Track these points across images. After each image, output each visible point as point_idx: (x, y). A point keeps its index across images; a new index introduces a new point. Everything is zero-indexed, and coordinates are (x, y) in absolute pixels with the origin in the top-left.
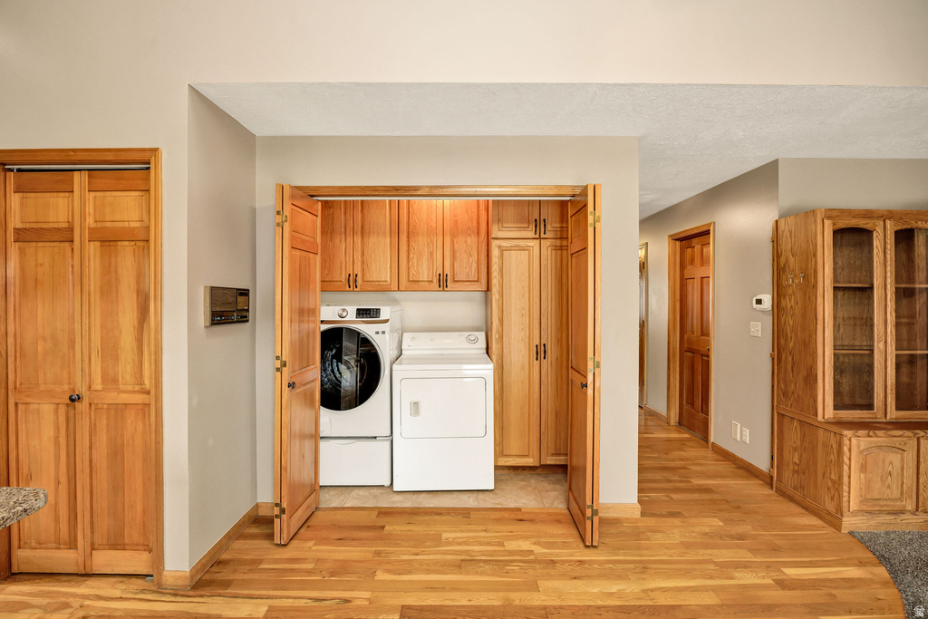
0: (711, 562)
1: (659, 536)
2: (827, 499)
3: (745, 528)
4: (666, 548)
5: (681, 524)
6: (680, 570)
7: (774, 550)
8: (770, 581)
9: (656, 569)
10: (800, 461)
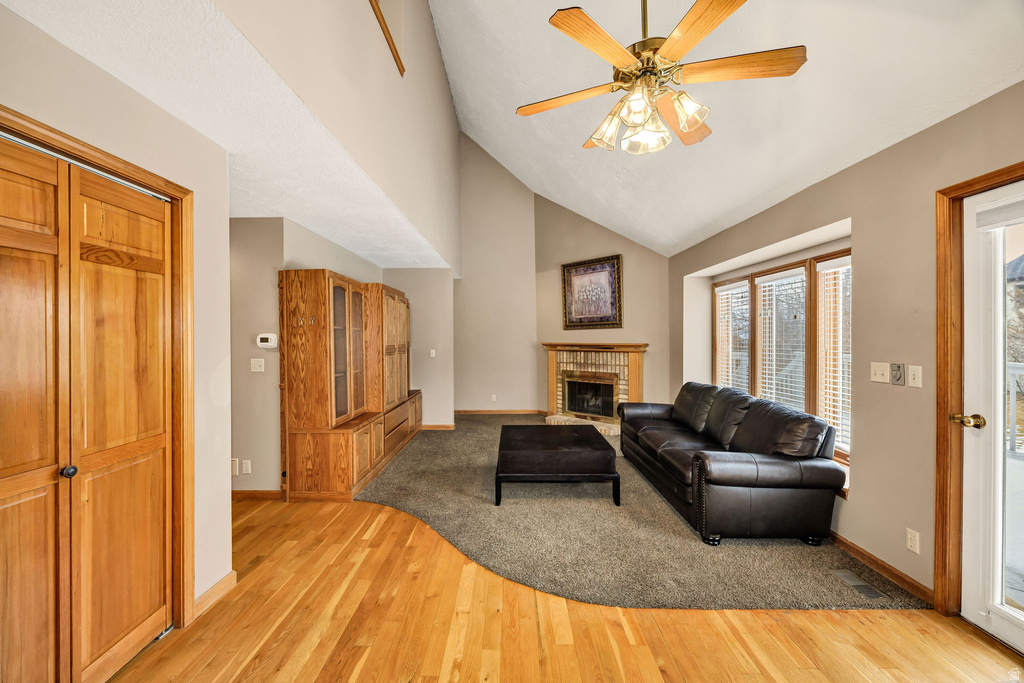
0: (329, 568)
1: (274, 583)
2: (338, 484)
3: (311, 535)
4: (295, 584)
5: (272, 564)
6: (325, 587)
7: (343, 533)
8: (368, 550)
9: (314, 600)
10: (313, 466)
